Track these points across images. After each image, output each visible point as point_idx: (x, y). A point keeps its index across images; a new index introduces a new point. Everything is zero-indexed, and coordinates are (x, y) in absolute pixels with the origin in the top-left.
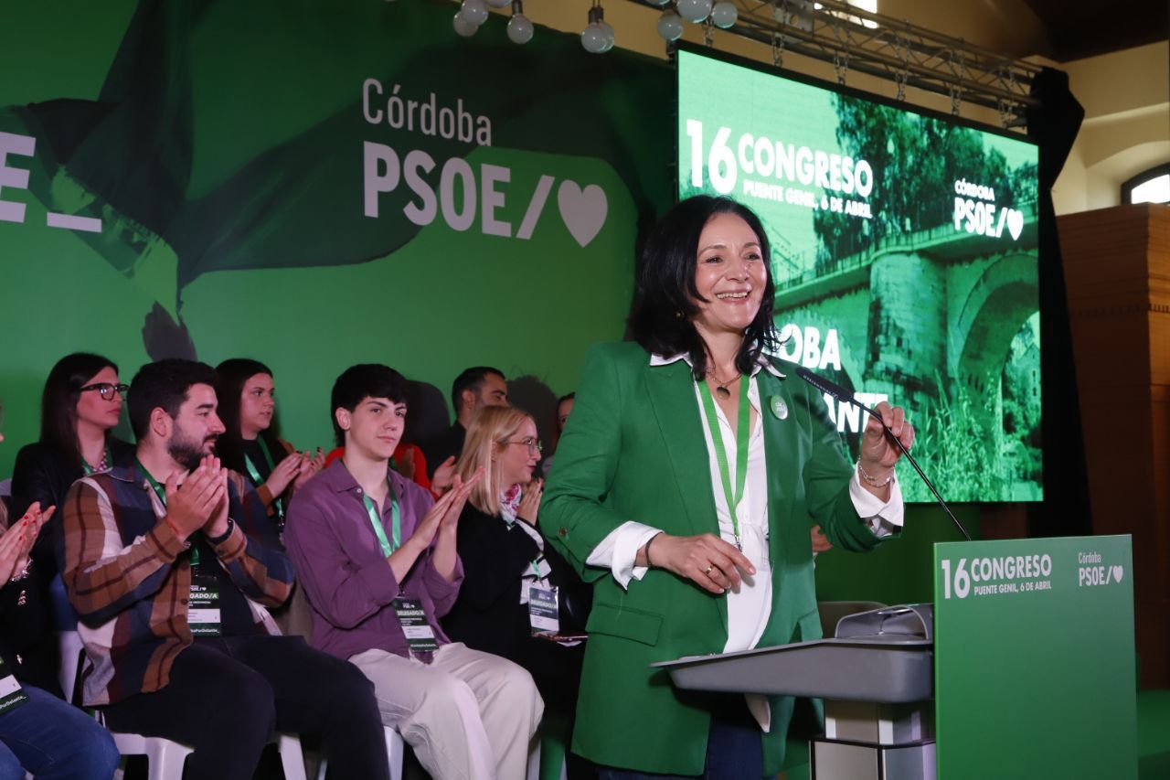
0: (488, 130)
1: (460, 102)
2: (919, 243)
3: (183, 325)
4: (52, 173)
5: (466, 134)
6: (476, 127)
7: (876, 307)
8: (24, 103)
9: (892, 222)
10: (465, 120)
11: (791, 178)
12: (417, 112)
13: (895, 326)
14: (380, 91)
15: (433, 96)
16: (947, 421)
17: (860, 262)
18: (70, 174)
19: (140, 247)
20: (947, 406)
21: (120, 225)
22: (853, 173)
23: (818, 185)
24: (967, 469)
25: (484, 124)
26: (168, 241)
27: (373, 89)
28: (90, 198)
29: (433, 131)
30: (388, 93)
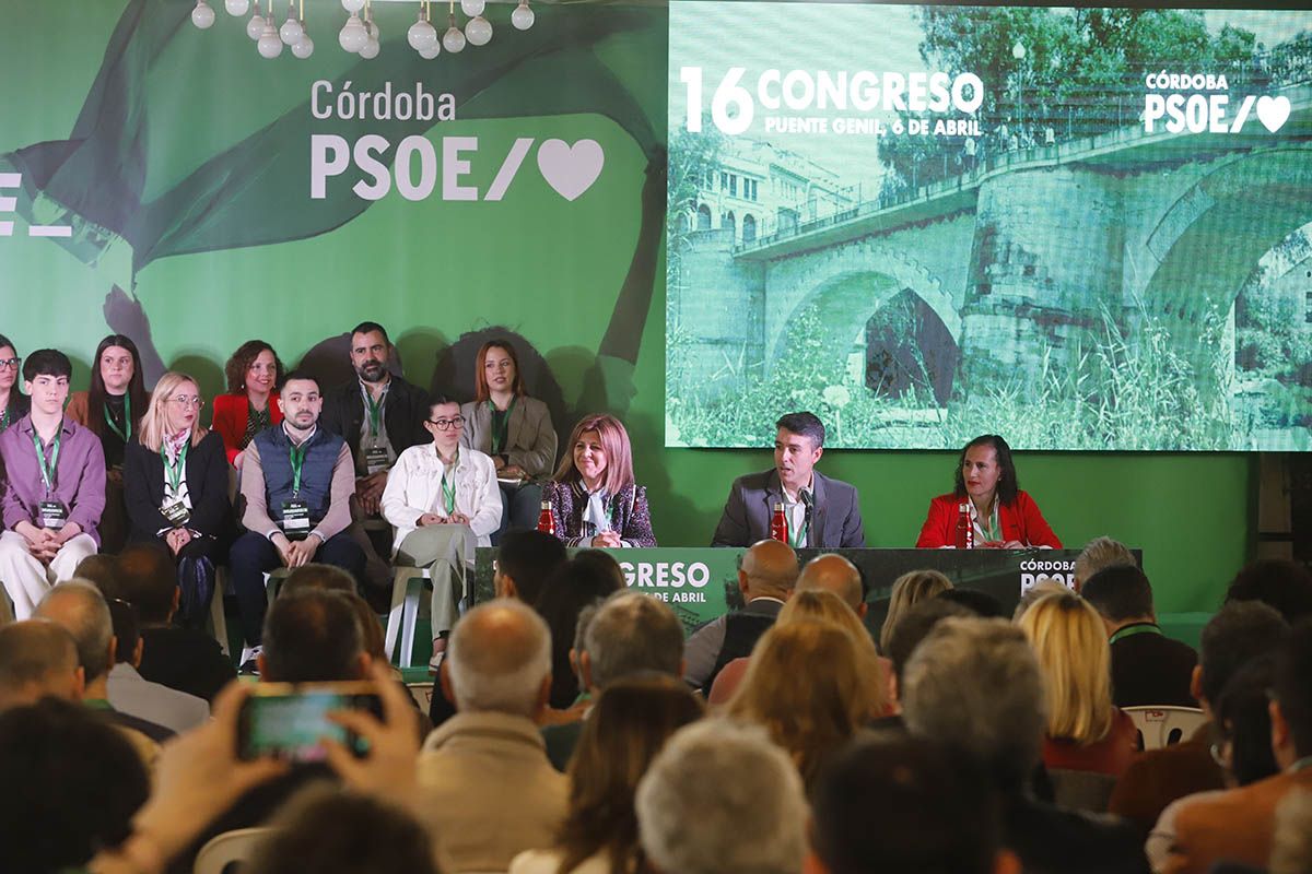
0: (452, 105)
1: (419, 85)
2: (1070, 155)
3: (137, 301)
4: (33, 198)
5: (425, 113)
6: (437, 105)
7: (988, 234)
8: (13, 149)
9: (1019, 137)
10: (425, 101)
11: (841, 105)
12: (369, 103)
13: (1021, 252)
14: (329, 89)
15: (388, 85)
16: (1119, 358)
17: (960, 185)
18: (47, 195)
19: (101, 245)
20: (1120, 339)
21: (86, 229)
22: (949, 89)
23: (888, 107)
24: (1159, 412)
25: (447, 101)
26: (125, 237)
27: (322, 89)
28: (63, 212)
29: (388, 116)
30: (338, 89)
